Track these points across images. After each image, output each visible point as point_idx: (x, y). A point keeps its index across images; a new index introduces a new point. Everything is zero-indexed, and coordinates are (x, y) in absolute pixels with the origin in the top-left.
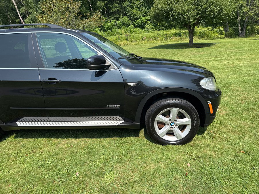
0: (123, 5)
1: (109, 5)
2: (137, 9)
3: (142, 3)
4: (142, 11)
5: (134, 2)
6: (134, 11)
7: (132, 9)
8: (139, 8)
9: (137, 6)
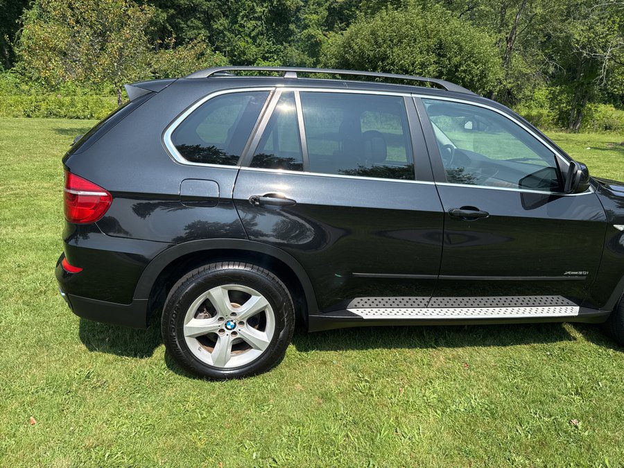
0: (215, 26)
1: (177, 20)
2: (250, 40)
3: (260, 28)
4: (260, 45)
5: (242, 22)
6: (242, 44)
7: (236, 39)
8: (254, 39)
9: (250, 33)
